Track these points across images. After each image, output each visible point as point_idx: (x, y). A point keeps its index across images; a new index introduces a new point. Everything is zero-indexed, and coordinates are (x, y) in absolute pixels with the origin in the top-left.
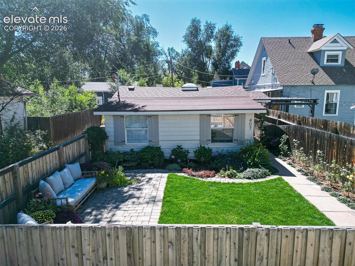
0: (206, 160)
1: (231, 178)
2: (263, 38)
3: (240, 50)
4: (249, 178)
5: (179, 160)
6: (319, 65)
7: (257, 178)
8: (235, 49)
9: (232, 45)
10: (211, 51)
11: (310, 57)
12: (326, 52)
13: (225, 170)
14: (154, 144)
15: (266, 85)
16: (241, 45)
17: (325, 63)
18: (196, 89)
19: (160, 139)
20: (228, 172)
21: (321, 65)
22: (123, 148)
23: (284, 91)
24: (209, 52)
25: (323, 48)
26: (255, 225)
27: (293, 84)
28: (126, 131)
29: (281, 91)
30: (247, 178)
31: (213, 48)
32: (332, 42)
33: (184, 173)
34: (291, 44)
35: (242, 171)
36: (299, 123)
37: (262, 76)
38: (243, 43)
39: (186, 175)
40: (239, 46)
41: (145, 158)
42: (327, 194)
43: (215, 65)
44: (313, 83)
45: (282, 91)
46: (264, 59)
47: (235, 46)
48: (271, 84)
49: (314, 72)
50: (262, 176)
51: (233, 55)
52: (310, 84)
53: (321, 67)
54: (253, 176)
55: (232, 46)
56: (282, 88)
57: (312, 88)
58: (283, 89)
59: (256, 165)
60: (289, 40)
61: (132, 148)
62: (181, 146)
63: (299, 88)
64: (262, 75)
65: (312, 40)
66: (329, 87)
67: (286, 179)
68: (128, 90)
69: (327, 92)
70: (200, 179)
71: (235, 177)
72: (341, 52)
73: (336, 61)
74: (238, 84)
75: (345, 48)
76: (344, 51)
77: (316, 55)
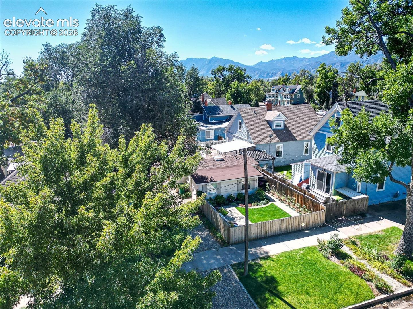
4: (263, 205)
5: (233, 201)
6: (271, 128)
7: (266, 204)
11: (266, 123)
12: (275, 122)
13: (254, 203)
14: (219, 194)
15: (243, 138)
17: (275, 128)
18: (222, 159)
19: (222, 192)
20: (256, 204)
23: (256, 147)
25: (273, 120)
26: (283, 218)
27: (261, 143)
29: (255, 147)
32: (278, 116)
34: (255, 113)
35: (260, 202)
36: (274, 178)
39: (242, 207)
42: (288, 207)
44: (270, 142)
46: (240, 121)
48: (246, 139)
49: (271, 137)
52: (269, 142)
53: (273, 130)
56: (255, 145)
59: (264, 200)
60: (254, 110)
61: (211, 197)
62: (232, 194)
64: (239, 130)
65: (266, 109)
66: (278, 143)
67: (274, 203)
69: (277, 145)
71: (258, 205)
72: (282, 121)
73: (280, 126)
74: (209, 120)
75: (284, 119)
76: (284, 121)
77: (269, 123)
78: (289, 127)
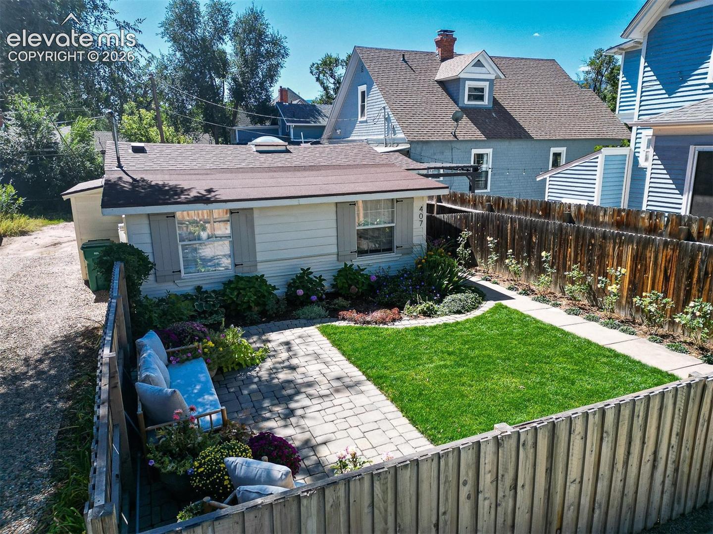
0: (360, 290)
1: (429, 316)
2: (359, 47)
3: (284, 65)
4: (459, 312)
5: (314, 298)
6: (457, 105)
7: (470, 310)
8: (274, 62)
9: (268, 52)
10: (225, 63)
11: (440, 89)
12: (467, 83)
13: (414, 303)
14: (246, 269)
15: (372, 140)
16: (287, 54)
17: (466, 102)
18: (283, 148)
19: (258, 259)
20: (421, 308)
21: (460, 105)
22: (175, 286)
23: (413, 151)
24: (220, 65)
25: (462, 76)
27: (426, 138)
28: (180, 248)
30: (455, 313)
31: (229, 57)
32: (474, 66)
33: (344, 319)
34: (407, 64)
35: (439, 302)
37: (361, 122)
38: (289, 51)
39: (352, 324)
40: (283, 56)
41: (243, 302)
42: (581, 319)
43: (238, 94)
44: (455, 136)
45: (408, 152)
46: (363, 88)
47: (274, 55)
48: (382, 137)
50: (474, 305)
51: (272, 74)
52: (452, 138)
53: (462, 109)
54: (463, 308)
55: (269, 55)
56: (408, 146)
57: (454, 145)
58: (410, 148)
60: (403, 55)
61: (198, 283)
62: (309, 269)
63: (434, 145)
64: (360, 119)
65: (438, 58)
66: (476, 143)
68: (130, 151)
69: (475, 151)
70: (381, 326)
71: (436, 314)
72: (487, 83)
73: (481, 98)
74: (292, 137)
75: (493, 77)
76: (491, 82)
77: (450, 87)
78: (505, 104)
